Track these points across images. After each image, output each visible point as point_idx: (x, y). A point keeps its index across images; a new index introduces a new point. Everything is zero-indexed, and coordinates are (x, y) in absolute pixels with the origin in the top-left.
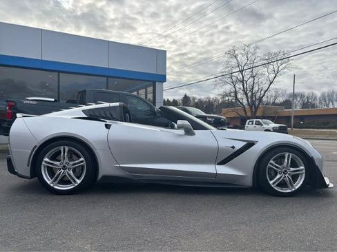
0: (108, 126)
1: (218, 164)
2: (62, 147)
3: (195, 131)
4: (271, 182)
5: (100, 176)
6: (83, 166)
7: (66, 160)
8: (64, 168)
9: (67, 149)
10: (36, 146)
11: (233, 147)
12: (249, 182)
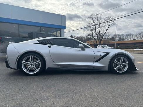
0: (50, 47)
1: (95, 62)
2: (30, 56)
3: (85, 49)
4: (115, 69)
5: (47, 68)
6: (39, 64)
7: (32, 61)
8: (32, 65)
9: (32, 56)
10: (19, 56)
11: (101, 55)
12: (107, 69)
